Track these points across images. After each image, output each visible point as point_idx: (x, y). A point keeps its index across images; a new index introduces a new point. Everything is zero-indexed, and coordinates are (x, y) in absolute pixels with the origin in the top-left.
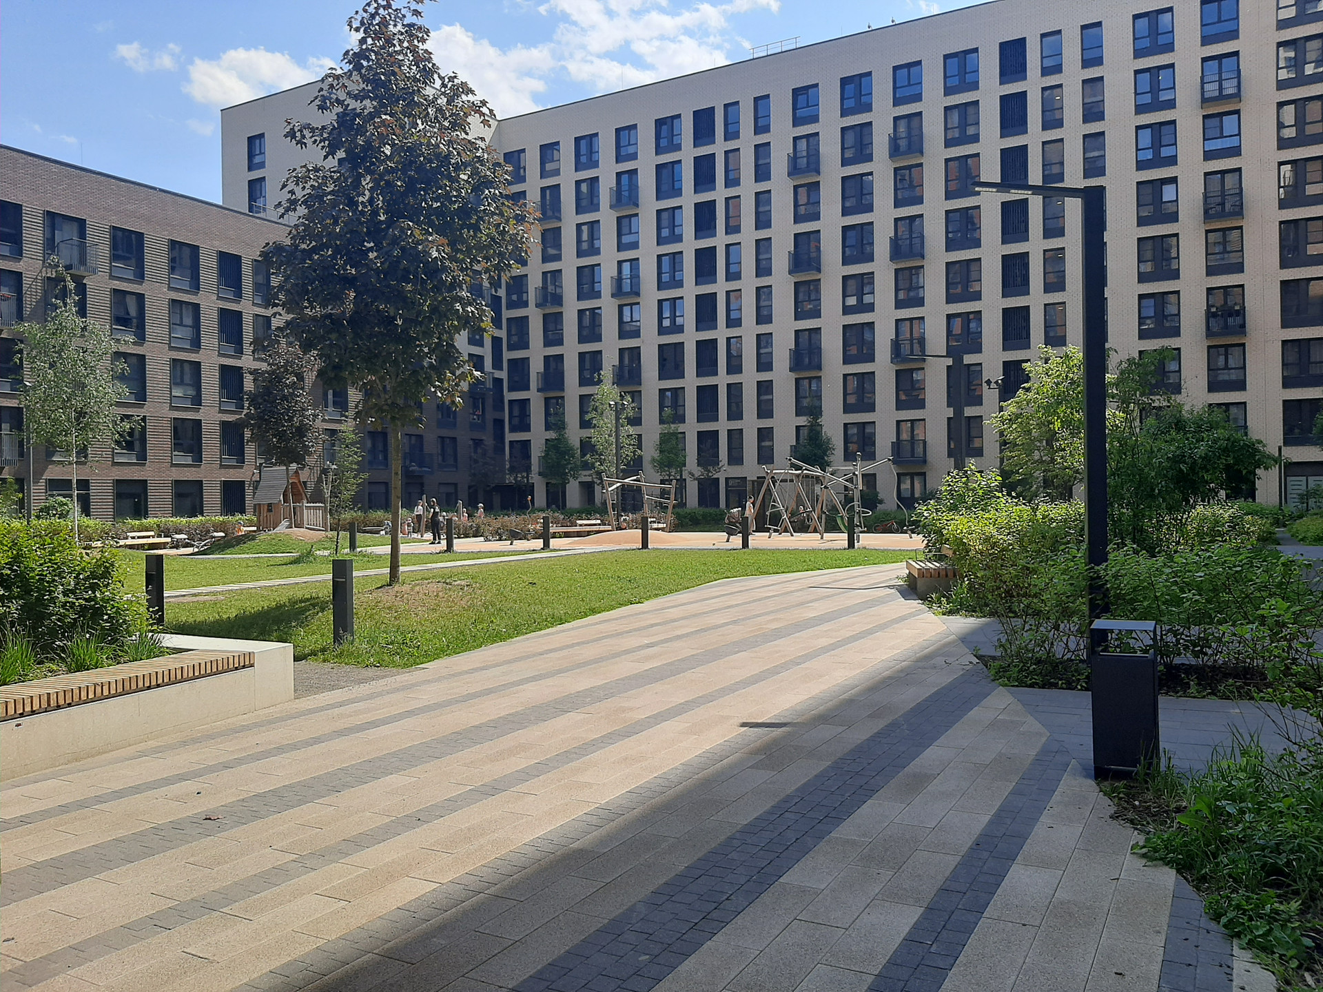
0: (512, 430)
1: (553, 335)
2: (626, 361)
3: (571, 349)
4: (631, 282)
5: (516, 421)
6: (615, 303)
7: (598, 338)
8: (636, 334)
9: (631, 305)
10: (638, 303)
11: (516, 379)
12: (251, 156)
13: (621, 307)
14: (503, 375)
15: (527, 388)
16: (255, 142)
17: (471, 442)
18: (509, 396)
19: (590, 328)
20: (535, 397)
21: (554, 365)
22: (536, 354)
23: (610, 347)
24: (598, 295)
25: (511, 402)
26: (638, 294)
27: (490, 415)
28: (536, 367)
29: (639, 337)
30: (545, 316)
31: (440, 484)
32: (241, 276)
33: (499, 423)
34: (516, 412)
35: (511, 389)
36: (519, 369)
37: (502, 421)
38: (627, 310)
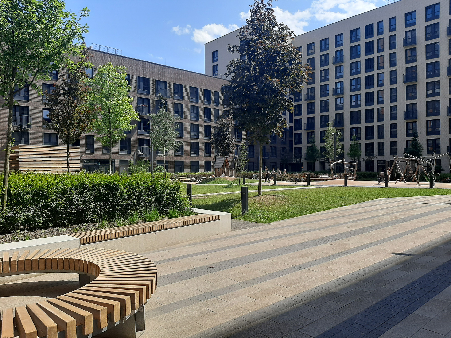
0: (296, 144)
1: (311, 110)
2: (338, 118)
3: (317, 115)
4: (340, 90)
5: (297, 141)
6: (334, 97)
7: (328, 110)
8: (342, 108)
9: (340, 98)
10: (343, 97)
11: (297, 126)
12: (213, 57)
13: (336, 99)
14: (293, 125)
15: (301, 129)
16: (215, 53)
17: (281, 148)
18: (295, 132)
19: (324, 107)
20: (304, 132)
21: (311, 121)
22: (304, 117)
23: (332, 113)
24: (328, 95)
25: (295, 134)
26: (343, 94)
27: (288, 139)
28: (305, 121)
29: (343, 109)
30: (308, 104)
31: (271, 162)
32: (210, 97)
33: (291, 141)
34: (297, 137)
35: (295, 130)
36: (298, 123)
37: (292, 141)
38: (338, 100)
